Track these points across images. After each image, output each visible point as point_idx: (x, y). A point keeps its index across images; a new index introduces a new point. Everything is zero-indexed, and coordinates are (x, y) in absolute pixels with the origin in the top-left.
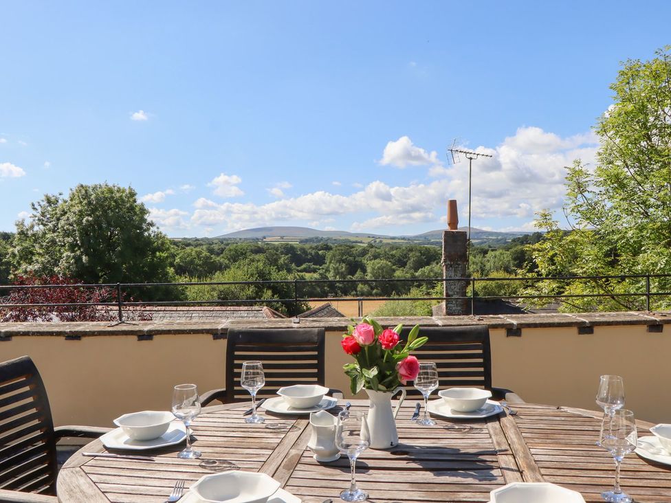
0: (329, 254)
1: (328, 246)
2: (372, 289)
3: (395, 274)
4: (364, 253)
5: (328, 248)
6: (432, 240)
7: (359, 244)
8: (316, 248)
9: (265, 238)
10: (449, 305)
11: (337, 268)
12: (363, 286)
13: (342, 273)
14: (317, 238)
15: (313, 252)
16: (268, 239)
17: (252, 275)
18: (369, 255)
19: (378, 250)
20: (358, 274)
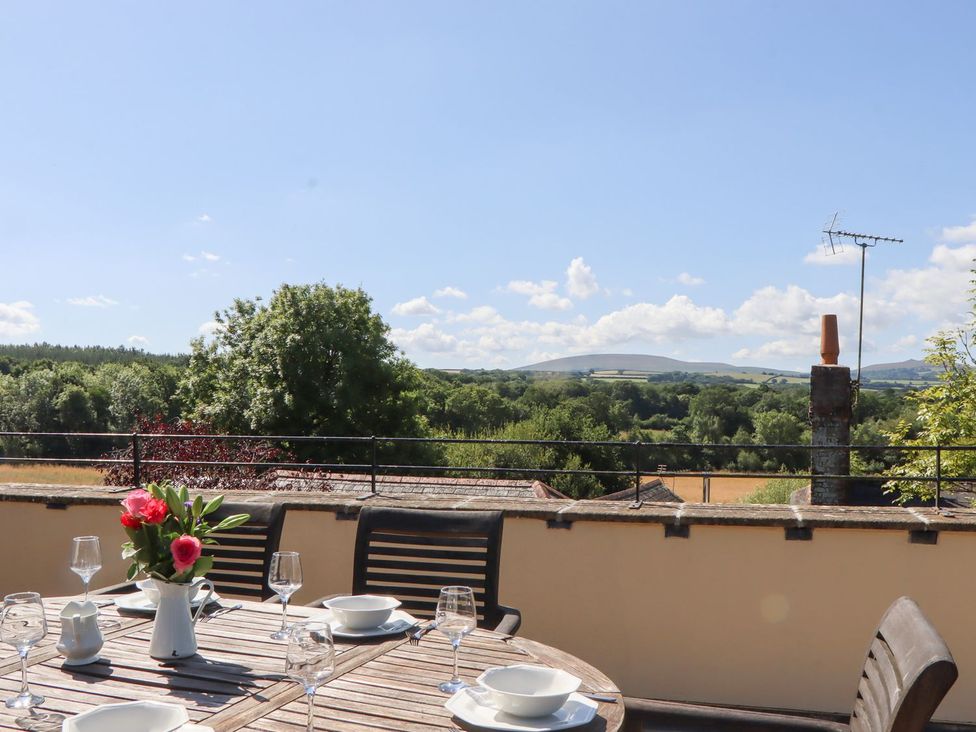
0: (694, 401)
1: (693, 387)
2: (763, 459)
3: (802, 437)
4: (753, 399)
5: (693, 390)
6: (873, 381)
7: (747, 385)
8: (674, 389)
9: (592, 371)
10: (818, 489)
11: (705, 424)
12: (747, 455)
13: (713, 432)
14: (677, 374)
15: (669, 397)
16: (597, 375)
17: (551, 432)
18: (762, 402)
19: (776, 396)
20: (740, 435)
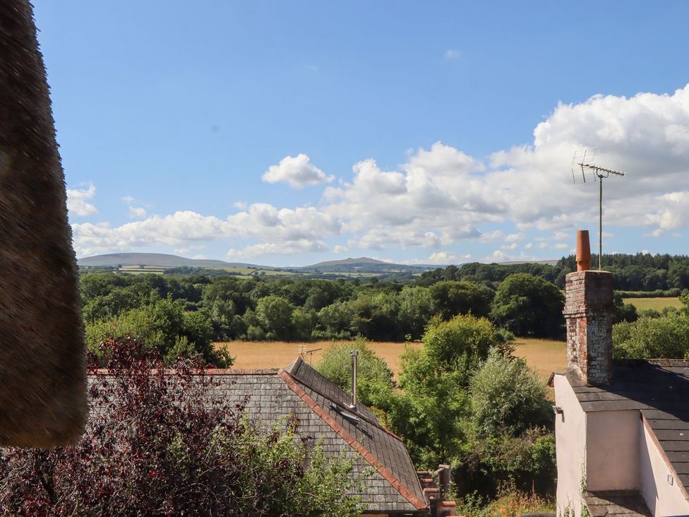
0: (208, 290)
1: (204, 278)
2: (266, 331)
3: (293, 315)
4: (250, 287)
5: (205, 281)
6: (325, 273)
7: (237, 276)
8: (191, 280)
9: (120, 266)
10: (592, 371)
11: (223, 305)
12: (254, 328)
13: (229, 312)
14: (185, 268)
15: (187, 286)
16: (124, 269)
17: (159, 317)
18: (256, 290)
19: (266, 285)
20: (248, 313)
